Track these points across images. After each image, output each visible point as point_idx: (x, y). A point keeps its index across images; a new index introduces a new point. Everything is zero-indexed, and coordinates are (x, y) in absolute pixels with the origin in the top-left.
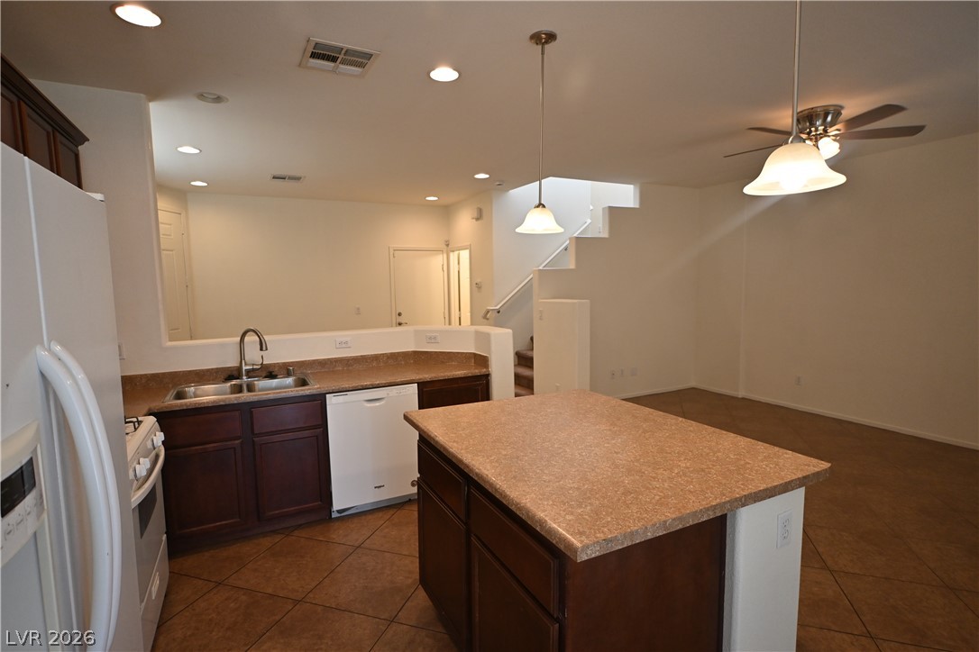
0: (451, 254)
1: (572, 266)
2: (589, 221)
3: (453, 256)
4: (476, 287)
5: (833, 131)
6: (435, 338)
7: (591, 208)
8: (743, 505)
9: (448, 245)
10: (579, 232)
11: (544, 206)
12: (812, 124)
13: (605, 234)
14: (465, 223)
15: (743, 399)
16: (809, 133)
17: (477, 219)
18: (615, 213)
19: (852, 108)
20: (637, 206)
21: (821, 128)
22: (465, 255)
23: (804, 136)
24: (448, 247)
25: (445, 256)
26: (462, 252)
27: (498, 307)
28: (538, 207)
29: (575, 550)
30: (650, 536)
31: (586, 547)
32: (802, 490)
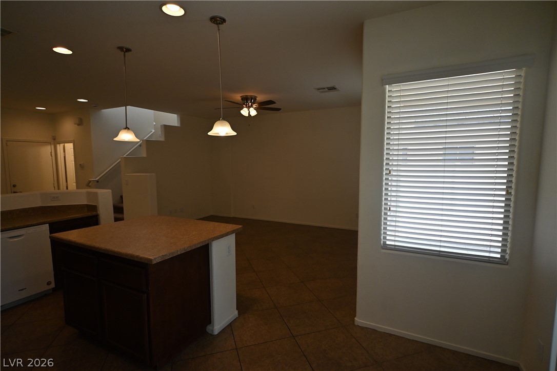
0: (58, 146)
1: (145, 155)
2: (153, 131)
3: (60, 148)
4: (79, 166)
5: (254, 106)
6: (57, 197)
7: (154, 123)
8: (213, 241)
9: (54, 139)
10: (147, 137)
11: (129, 129)
12: (247, 102)
13: (162, 139)
14: (69, 126)
15: (233, 218)
16: (246, 105)
17: (78, 125)
18: (167, 129)
19: (260, 98)
20: (179, 126)
21: (250, 104)
22: (70, 147)
23: (244, 106)
24: (55, 141)
25: (53, 147)
26: (66, 145)
27: (97, 179)
28: (125, 129)
29: (151, 260)
30: (179, 253)
31: (155, 259)
32: (234, 234)
